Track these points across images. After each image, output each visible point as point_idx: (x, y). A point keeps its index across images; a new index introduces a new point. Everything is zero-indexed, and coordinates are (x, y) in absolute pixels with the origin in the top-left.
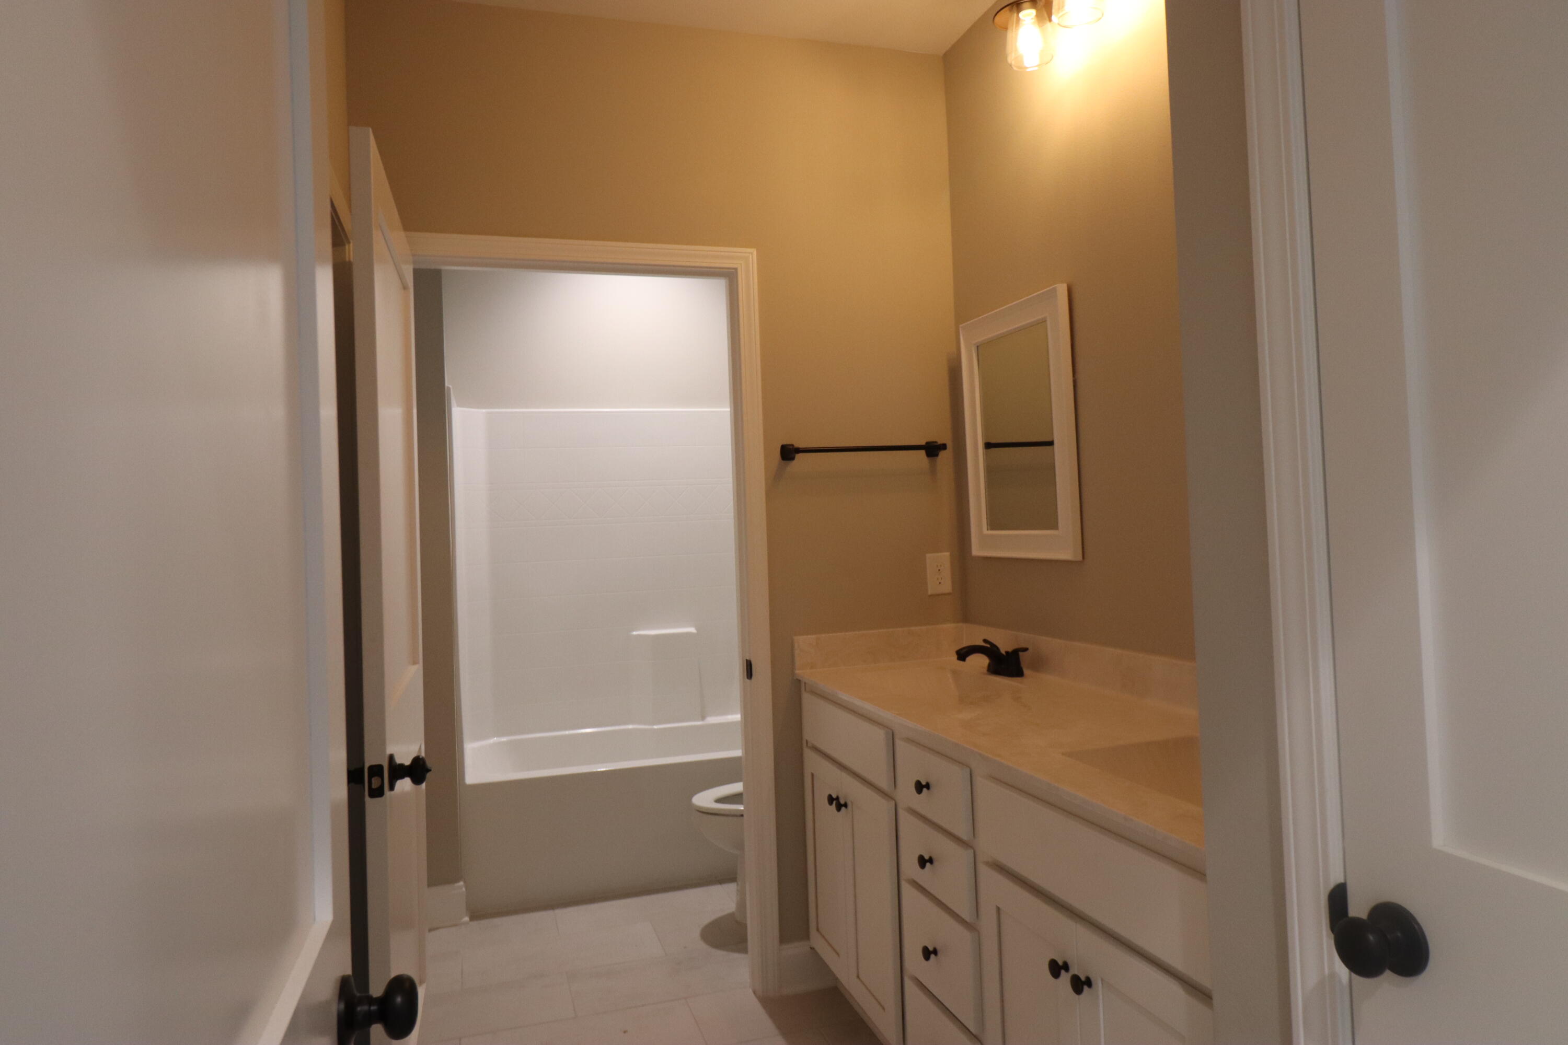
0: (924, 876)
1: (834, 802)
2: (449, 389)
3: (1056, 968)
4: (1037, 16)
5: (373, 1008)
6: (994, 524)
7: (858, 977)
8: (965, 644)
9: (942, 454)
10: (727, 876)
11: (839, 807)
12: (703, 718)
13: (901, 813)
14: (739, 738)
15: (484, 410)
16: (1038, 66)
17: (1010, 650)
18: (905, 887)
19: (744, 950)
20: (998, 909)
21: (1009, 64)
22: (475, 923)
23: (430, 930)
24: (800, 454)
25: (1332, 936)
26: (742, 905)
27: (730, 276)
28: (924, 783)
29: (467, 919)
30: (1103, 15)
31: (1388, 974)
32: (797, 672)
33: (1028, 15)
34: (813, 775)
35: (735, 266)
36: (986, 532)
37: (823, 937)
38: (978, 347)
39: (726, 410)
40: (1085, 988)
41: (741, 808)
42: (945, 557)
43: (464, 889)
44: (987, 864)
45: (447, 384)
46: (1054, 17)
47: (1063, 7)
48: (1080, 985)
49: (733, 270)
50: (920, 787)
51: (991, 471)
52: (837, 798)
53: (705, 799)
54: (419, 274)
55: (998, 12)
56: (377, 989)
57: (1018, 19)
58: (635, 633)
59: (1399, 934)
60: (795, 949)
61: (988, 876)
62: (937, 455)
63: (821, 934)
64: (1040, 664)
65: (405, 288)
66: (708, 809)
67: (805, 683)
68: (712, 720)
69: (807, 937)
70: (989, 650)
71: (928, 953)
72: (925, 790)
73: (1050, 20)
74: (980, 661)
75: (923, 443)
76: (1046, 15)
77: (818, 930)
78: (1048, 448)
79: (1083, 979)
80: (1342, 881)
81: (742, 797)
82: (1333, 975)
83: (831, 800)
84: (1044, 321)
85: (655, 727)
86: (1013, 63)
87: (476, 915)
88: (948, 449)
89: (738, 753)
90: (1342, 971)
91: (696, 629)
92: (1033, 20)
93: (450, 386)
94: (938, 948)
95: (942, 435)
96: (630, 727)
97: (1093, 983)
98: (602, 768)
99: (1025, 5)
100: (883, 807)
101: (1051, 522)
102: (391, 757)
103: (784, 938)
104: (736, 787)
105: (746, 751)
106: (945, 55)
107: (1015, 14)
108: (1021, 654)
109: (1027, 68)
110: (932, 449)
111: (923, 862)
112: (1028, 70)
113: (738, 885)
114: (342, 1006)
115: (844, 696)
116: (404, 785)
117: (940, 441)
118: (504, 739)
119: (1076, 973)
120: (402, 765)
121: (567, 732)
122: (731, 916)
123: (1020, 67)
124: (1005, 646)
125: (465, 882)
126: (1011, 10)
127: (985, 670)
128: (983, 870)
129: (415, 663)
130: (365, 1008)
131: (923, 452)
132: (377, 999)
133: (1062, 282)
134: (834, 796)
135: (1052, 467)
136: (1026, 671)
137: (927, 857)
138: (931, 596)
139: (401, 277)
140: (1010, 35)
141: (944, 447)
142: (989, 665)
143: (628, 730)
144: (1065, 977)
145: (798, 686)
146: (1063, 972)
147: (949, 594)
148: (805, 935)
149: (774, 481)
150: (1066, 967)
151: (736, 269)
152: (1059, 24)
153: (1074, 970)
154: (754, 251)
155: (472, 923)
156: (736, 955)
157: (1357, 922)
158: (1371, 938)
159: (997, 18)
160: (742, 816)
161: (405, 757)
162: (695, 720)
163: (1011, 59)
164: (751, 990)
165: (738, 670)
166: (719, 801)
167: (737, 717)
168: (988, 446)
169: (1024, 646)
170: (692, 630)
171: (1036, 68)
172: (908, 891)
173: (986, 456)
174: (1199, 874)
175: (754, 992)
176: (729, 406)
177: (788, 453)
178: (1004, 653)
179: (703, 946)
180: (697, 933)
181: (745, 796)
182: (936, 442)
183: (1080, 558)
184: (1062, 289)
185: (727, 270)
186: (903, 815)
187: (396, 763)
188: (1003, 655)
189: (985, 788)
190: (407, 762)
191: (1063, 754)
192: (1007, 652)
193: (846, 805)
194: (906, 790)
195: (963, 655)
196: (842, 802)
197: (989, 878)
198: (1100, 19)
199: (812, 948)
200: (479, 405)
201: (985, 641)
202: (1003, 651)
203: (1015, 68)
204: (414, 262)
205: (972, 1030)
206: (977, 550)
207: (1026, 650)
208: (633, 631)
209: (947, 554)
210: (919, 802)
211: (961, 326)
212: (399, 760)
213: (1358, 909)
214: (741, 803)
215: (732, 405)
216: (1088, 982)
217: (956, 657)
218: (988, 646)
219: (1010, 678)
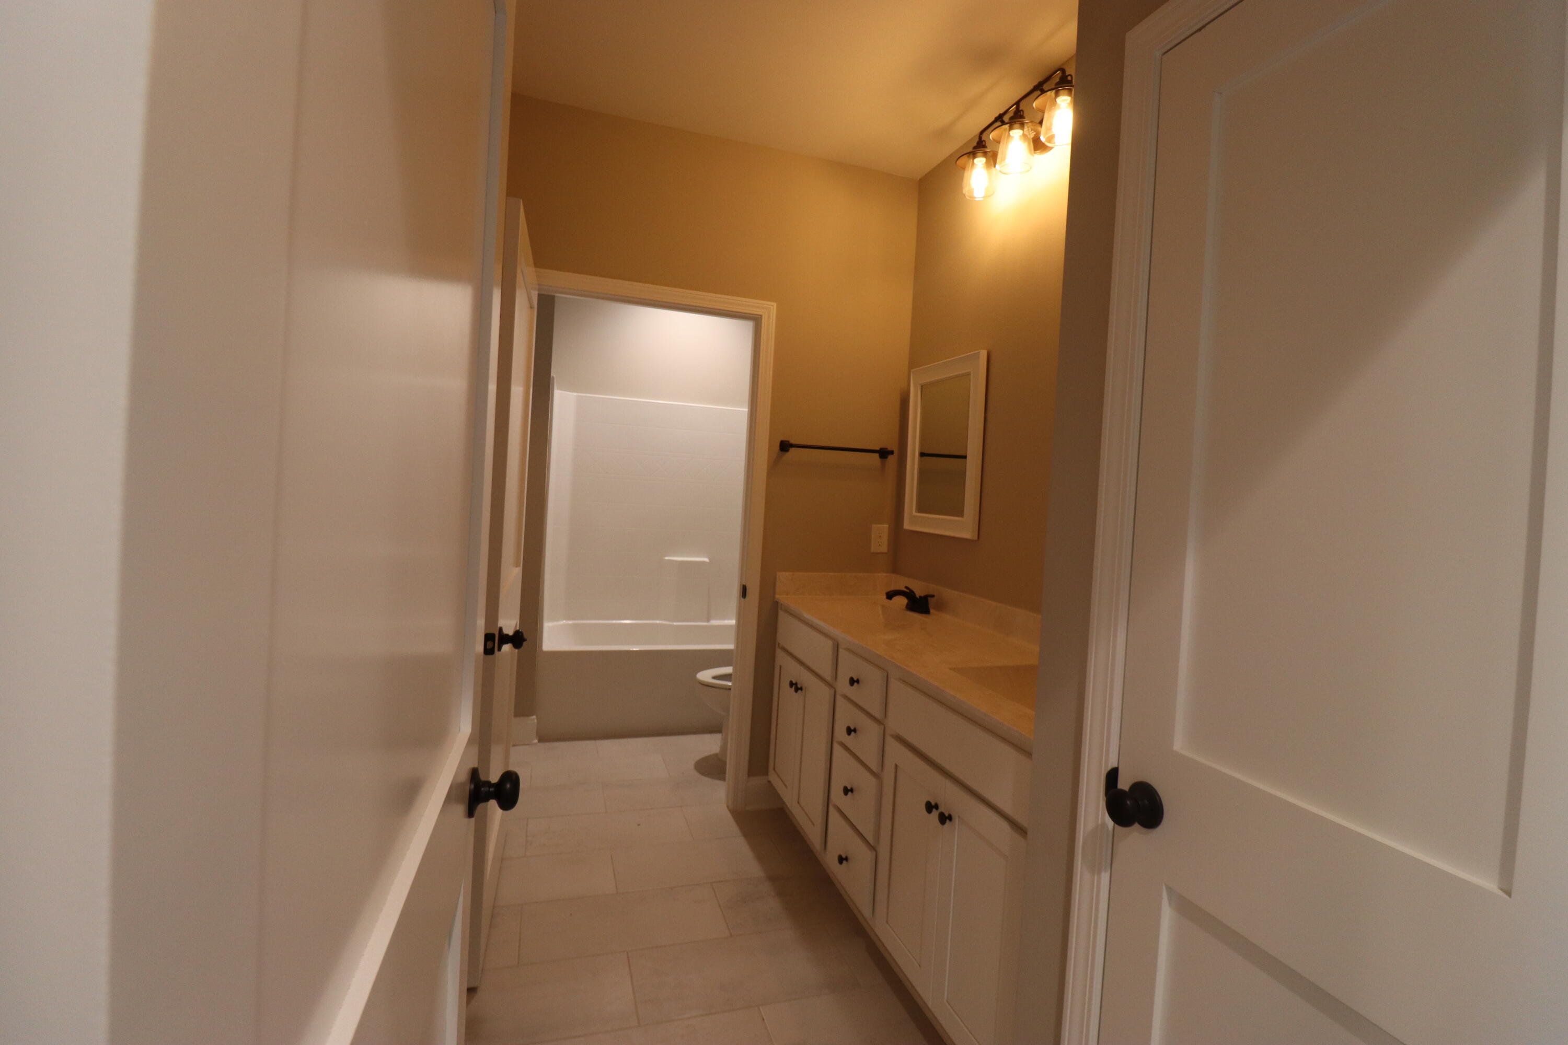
0: (849, 740)
1: (794, 686)
2: (553, 377)
3: (930, 807)
4: (987, 162)
5: (491, 789)
6: (920, 509)
7: (798, 802)
8: (893, 587)
9: (890, 457)
10: (714, 728)
11: (797, 690)
12: (708, 620)
13: (838, 697)
14: (732, 635)
15: (575, 394)
16: (983, 197)
17: (922, 595)
18: (836, 746)
19: (724, 779)
20: (896, 766)
21: (963, 194)
22: (542, 744)
23: (514, 746)
24: (793, 448)
25: (1105, 798)
26: (724, 748)
27: (757, 320)
28: (855, 679)
29: (536, 741)
30: (1031, 168)
31: (1137, 826)
32: (777, 596)
33: (980, 161)
34: (781, 666)
35: (760, 313)
36: (915, 513)
37: (778, 776)
38: (922, 386)
39: (745, 410)
40: (948, 821)
41: (730, 684)
42: (885, 527)
43: (536, 721)
44: (892, 736)
45: (552, 375)
46: (997, 166)
47: (1004, 160)
48: (944, 819)
49: (759, 316)
50: (852, 682)
51: (922, 473)
52: (796, 684)
53: (706, 676)
54: (541, 297)
55: (961, 157)
56: (494, 778)
57: (973, 163)
58: (666, 558)
59: (1146, 802)
60: (758, 781)
61: (891, 743)
62: (886, 458)
63: (777, 773)
64: (942, 607)
65: (531, 307)
66: (708, 682)
67: (781, 604)
68: (714, 622)
69: (766, 773)
70: (908, 594)
71: (846, 791)
72: (856, 684)
73: (995, 167)
74: (901, 601)
75: (878, 449)
76: (992, 164)
77: (774, 769)
78: (963, 460)
79: (947, 815)
80: (1116, 766)
81: (731, 678)
82: (1104, 825)
83: (791, 684)
84: (968, 374)
85: (675, 624)
86: (966, 194)
87: (543, 739)
88: (894, 454)
89: (731, 647)
90: (1110, 823)
91: (710, 560)
92: (983, 166)
93: (554, 376)
94: (854, 789)
95: (892, 445)
96: (658, 622)
97: (953, 818)
98: (635, 648)
99: (979, 154)
100: (826, 692)
101: (960, 512)
102: (501, 629)
103: (751, 773)
104: (728, 670)
105: (737, 646)
106: (920, 179)
107: (971, 160)
108: (929, 598)
109: (976, 198)
110: (884, 453)
111: (850, 731)
112: (977, 199)
113: (722, 735)
114: (472, 786)
115: (807, 615)
116: (507, 648)
117: (890, 449)
118: (570, 622)
119: (943, 811)
120: (507, 635)
121: (614, 622)
122: (716, 755)
123: (970, 197)
124: (919, 592)
125: (537, 717)
126: (968, 157)
127: (904, 607)
128: (889, 740)
129: (517, 566)
130: (487, 789)
131: (877, 455)
132: (494, 784)
133: (984, 349)
134: (794, 682)
135: (963, 474)
136: (932, 611)
137: (852, 728)
138: (873, 553)
139: (530, 299)
140: (967, 174)
141: (892, 452)
142: (907, 604)
143: (657, 624)
144: (935, 814)
145: (776, 607)
146: (934, 810)
147: (885, 553)
148: (765, 772)
149: (774, 465)
150: (936, 807)
151: (761, 316)
152: (1000, 171)
153: (941, 809)
154: (775, 305)
155: (539, 744)
156: (718, 782)
157: (1122, 791)
158: (1128, 802)
159: (957, 162)
160: (730, 689)
161: (509, 631)
162: (702, 621)
163: (965, 191)
164: (725, 805)
165: (736, 591)
166: (715, 678)
167: (733, 622)
168: (922, 455)
169: (931, 593)
170: (706, 560)
171: (981, 199)
172: (838, 750)
173: (920, 463)
174: (1029, 755)
175: (728, 807)
176: (747, 406)
177: (785, 446)
178: (918, 597)
179: (697, 774)
180: (691, 765)
181: (733, 677)
182: (887, 449)
183: (976, 538)
184: (983, 354)
185: (753, 316)
186: (840, 701)
187: (503, 633)
188: (917, 598)
189: (895, 685)
190: (511, 633)
191: (951, 669)
192: (920, 597)
193: (801, 689)
194: (843, 685)
195: (890, 595)
196: (799, 686)
197: (893, 746)
198: (1029, 171)
199: (769, 782)
200: (574, 391)
201: (906, 587)
202: (918, 596)
203: (967, 197)
204: (539, 290)
205: (872, 843)
206: (907, 526)
207: (933, 596)
208: (666, 556)
209: (886, 526)
210: (851, 691)
211: (912, 370)
212: (505, 631)
213: (1124, 784)
214: (730, 680)
215: (750, 407)
216: (950, 818)
217: (885, 597)
218: (908, 591)
219: (921, 615)
